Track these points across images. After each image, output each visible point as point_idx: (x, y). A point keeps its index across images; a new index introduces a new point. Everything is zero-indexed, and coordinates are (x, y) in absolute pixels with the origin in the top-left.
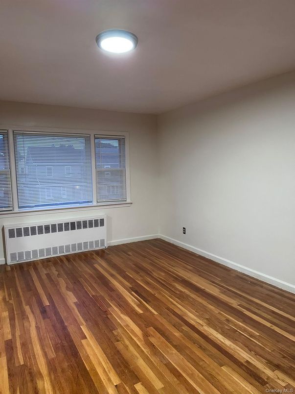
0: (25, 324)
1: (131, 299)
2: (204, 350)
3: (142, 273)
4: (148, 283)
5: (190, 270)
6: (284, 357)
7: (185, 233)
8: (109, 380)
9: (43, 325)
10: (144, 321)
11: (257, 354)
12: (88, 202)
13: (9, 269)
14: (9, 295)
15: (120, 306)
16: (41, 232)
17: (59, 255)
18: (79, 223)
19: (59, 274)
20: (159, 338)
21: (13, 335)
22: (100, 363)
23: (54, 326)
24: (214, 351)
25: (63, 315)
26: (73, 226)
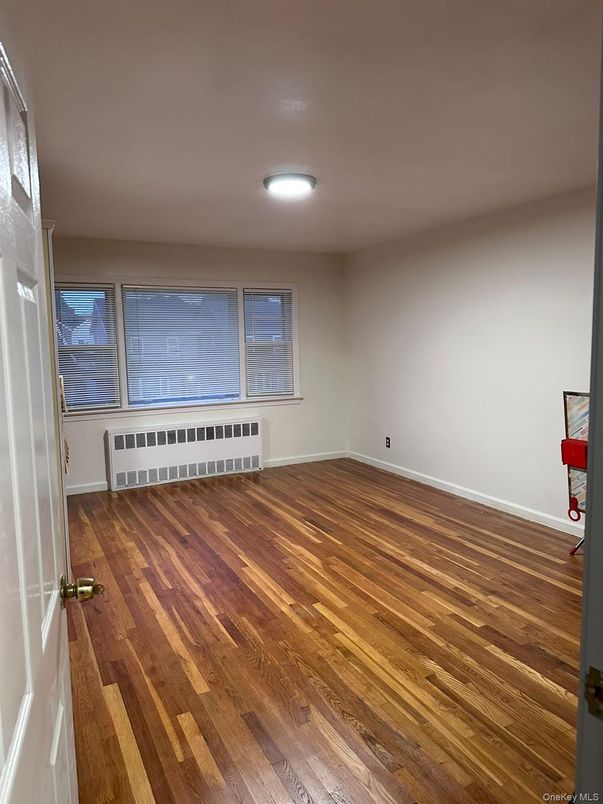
0: (163, 554)
1: (305, 529)
2: (402, 577)
3: (319, 501)
4: (329, 513)
5: (394, 498)
6: (505, 584)
7: (389, 447)
8: (282, 601)
9: (188, 555)
10: (324, 551)
11: (470, 581)
12: (232, 396)
13: (115, 496)
14: (129, 525)
15: (289, 536)
16: (162, 442)
17: (189, 478)
18: (219, 429)
19: (194, 502)
20: (344, 567)
21: (150, 563)
22: (268, 587)
23: (202, 555)
24: (415, 578)
25: (212, 545)
26: (210, 433)
